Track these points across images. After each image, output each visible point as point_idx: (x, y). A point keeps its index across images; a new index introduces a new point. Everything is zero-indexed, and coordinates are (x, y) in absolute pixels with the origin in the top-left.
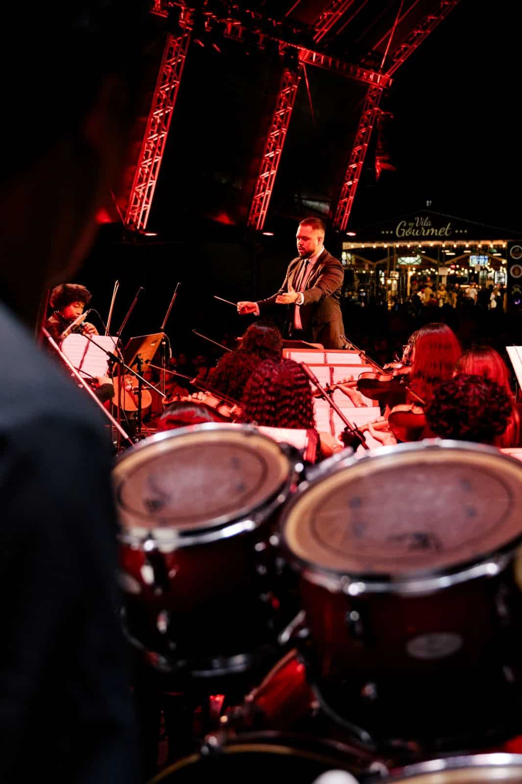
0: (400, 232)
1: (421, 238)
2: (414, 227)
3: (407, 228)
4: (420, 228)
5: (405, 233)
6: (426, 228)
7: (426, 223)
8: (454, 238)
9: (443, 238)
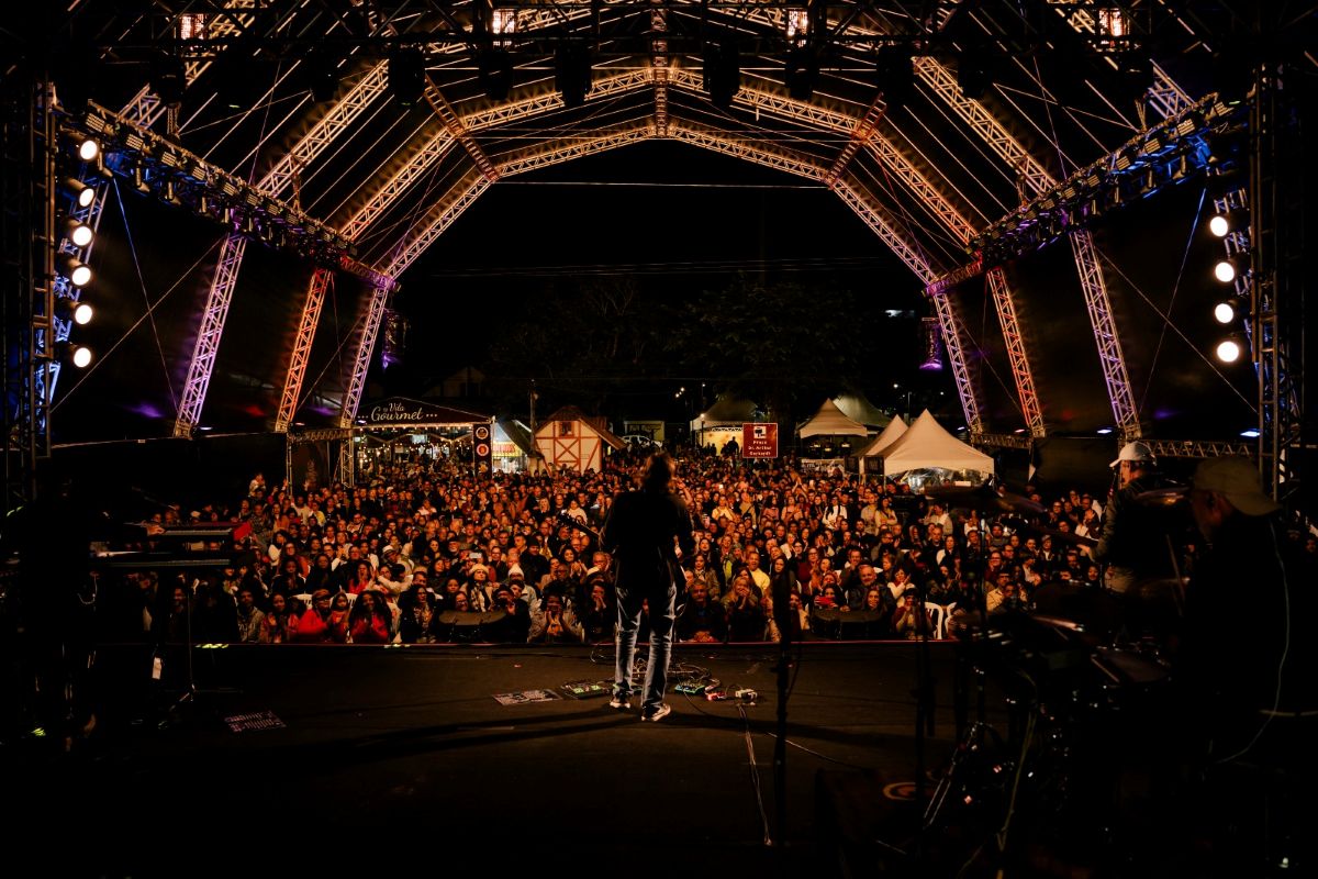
0: (375, 417)
1: (395, 422)
2: (389, 412)
3: (382, 412)
4: (394, 413)
5: (380, 417)
6: (400, 413)
7: (400, 408)
8: (425, 420)
9: (416, 422)
